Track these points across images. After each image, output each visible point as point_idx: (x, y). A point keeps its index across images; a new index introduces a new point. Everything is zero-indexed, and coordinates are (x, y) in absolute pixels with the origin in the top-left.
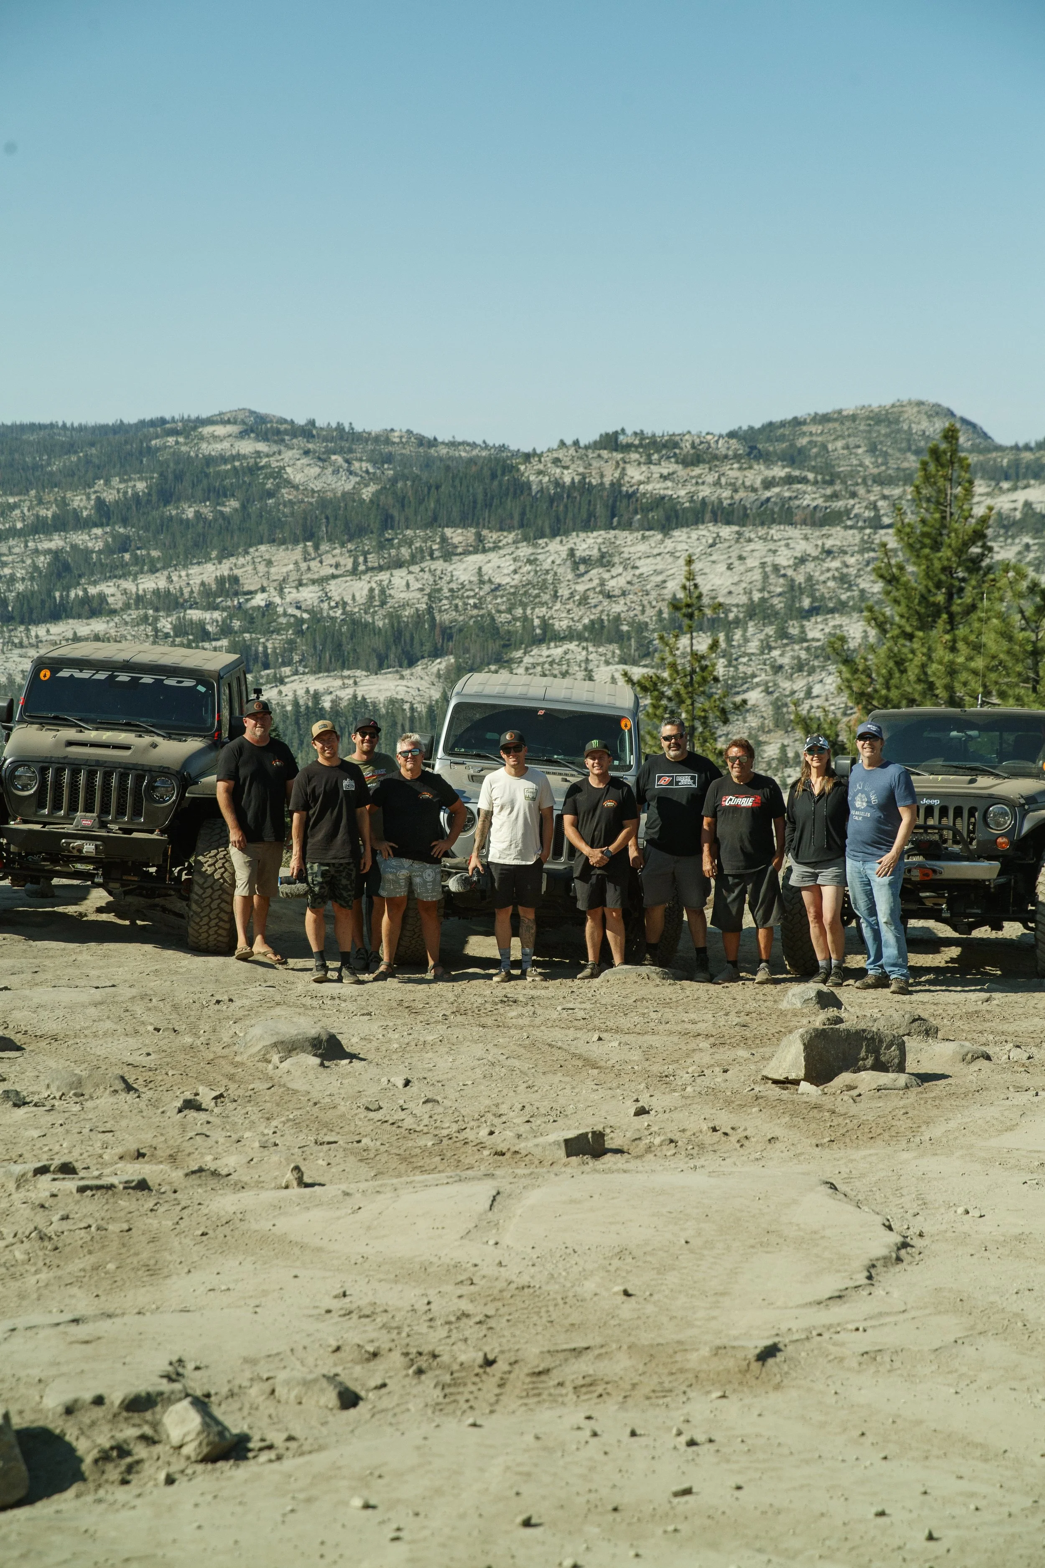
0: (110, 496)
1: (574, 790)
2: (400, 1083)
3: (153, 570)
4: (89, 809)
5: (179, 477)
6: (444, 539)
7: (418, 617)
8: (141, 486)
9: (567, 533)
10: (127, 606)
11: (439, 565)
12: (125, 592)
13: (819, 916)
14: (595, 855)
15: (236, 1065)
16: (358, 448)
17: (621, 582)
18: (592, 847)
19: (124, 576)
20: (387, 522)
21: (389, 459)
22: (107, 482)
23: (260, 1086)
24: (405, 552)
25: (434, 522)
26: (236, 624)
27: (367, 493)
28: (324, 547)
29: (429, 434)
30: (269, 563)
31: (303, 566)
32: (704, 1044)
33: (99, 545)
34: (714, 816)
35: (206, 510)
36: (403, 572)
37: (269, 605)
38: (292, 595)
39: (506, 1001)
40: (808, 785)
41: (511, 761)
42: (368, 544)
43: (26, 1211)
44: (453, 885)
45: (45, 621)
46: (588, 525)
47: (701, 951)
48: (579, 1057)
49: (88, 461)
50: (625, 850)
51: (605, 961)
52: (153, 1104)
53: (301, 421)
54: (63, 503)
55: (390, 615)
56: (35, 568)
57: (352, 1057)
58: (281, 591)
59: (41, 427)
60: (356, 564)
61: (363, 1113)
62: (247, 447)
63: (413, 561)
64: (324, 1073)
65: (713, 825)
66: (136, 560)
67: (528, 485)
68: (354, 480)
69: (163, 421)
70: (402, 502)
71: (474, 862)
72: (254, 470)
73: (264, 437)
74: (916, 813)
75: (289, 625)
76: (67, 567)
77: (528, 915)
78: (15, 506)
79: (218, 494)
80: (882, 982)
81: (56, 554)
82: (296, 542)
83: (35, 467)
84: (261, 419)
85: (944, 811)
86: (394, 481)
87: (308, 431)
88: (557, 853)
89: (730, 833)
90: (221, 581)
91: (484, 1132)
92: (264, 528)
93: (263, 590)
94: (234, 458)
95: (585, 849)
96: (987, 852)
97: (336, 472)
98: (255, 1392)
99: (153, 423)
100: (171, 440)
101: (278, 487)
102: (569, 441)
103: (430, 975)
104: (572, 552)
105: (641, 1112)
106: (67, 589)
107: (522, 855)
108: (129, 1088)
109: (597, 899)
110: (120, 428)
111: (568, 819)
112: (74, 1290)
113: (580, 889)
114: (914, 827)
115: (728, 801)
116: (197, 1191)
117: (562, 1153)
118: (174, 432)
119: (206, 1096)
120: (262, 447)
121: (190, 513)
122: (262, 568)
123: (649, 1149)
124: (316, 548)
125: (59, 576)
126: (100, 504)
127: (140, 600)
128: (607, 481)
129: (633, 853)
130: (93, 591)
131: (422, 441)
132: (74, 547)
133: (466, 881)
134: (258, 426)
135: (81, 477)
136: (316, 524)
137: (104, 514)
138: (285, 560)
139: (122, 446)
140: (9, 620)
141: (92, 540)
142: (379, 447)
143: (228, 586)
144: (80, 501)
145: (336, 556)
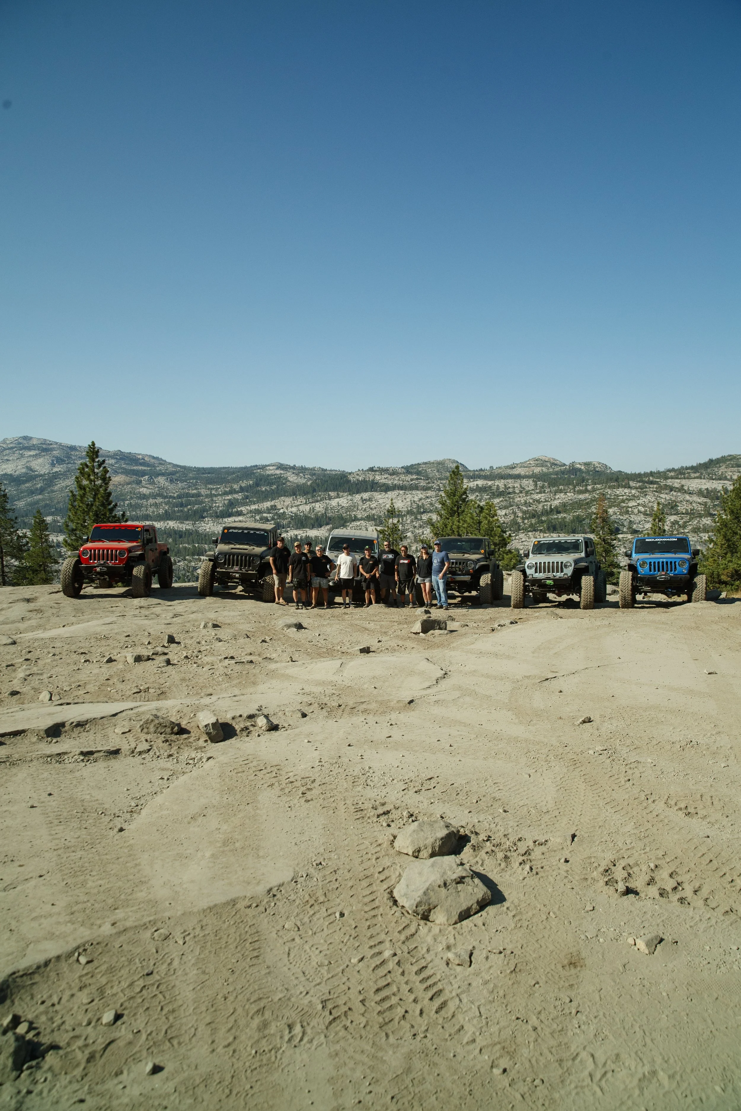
0: (243, 485)
1: (362, 559)
2: (317, 635)
3: (254, 504)
4: (237, 565)
5: (261, 480)
6: (329, 495)
7: (322, 514)
8: (251, 482)
9: (360, 493)
10: (248, 513)
11: (328, 501)
12: (247, 509)
13: (425, 590)
14: (367, 576)
15: (275, 631)
16: (307, 472)
17: (375, 505)
18: (367, 573)
19: (247, 505)
20: (314, 490)
21: (314, 474)
22: (243, 481)
23: (282, 636)
24: (319, 498)
25: (326, 490)
26: (276, 517)
27: (309, 483)
28: (298, 497)
29: (325, 468)
30: (284, 501)
31: (293, 502)
32: (396, 624)
33: (241, 498)
34: (398, 565)
35: (268, 488)
36: (318, 503)
37: (284, 512)
38: (290, 510)
39: (345, 614)
40: (422, 557)
41: (346, 551)
42: (309, 496)
43: (222, 668)
44: (331, 584)
45: (227, 517)
46: (366, 491)
47: (395, 600)
48: (364, 628)
50: (375, 574)
51: (370, 603)
52: (254, 641)
53: (292, 465)
54: (232, 487)
55: (315, 514)
56: (224, 503)
57: (305, 628)
58: (287, 508)
59: (226, 468)
60: (306, 502)
61: (308, 643)
62: (278, 472)
63: (321, 500)
64: (298, 633)
65: (398, 568)
67: (350, 481)
68: (306, 480)
69: (257, 466)
70: (318, 485)
71: (336, 578)
72: (280, 478)
73: (282, 469)
74: (449, 564)
75: (289, 517)
76: (232, 503)
77: (350, 591)
78: (219, 488)
79: (270, 484)
80: (441, 607)
81: (230, 500)
82: (291, 496)
83: (224, 478)
84: (282, 465)
85: (456, 563)
86: (316, 480)
87: (294, 468)
88: (358, 575)
89: (403, 570)
90: (272, 506)
91: (339, 647)
92: (283, 493)
93: (283, 508)
94: (275, 475)
95: (365, 574)
96: (468, 573)
97: (301, 478)
98: (280, 714)
99: (254, 466)
100: (259, 470)
101: (286, 482)
102: (361, 469)
103: (325, 607)
104: (362, 498)
105: (379, 641)
106: (233, 509)
107: (349, 576)
108: (248, 637)
109: (368, 587)
111: (360, 566)
112: (234, 688)
113: (364, 585)
114: (448, 568)
115: (402, 561)
116: (265, 663)
117: (359, 652)
118: (260, 468)
119: (268, 639)
120: (282, 472)
121: (264, 489)
122: (282, 503)
123: (381, 651)
124: (296, 497)
125: (230, 506)
126: (241, 487)
127: (251, 511)
128: (371, 479)
129: (377, 575)
130: (239, 509)
131: (323, 470)
132: (234, 498)
133: (334, 583)
134: (281, 467)
135: (236, 480)
136: (296, 491)
137: (242, 490)
138: (288, 501)
139: (246, 472)
140: (217, 517)
141: (239, 496)
142: (312, 471)
143: (274, 508)
144: (236, 487)
145: (301, 500)
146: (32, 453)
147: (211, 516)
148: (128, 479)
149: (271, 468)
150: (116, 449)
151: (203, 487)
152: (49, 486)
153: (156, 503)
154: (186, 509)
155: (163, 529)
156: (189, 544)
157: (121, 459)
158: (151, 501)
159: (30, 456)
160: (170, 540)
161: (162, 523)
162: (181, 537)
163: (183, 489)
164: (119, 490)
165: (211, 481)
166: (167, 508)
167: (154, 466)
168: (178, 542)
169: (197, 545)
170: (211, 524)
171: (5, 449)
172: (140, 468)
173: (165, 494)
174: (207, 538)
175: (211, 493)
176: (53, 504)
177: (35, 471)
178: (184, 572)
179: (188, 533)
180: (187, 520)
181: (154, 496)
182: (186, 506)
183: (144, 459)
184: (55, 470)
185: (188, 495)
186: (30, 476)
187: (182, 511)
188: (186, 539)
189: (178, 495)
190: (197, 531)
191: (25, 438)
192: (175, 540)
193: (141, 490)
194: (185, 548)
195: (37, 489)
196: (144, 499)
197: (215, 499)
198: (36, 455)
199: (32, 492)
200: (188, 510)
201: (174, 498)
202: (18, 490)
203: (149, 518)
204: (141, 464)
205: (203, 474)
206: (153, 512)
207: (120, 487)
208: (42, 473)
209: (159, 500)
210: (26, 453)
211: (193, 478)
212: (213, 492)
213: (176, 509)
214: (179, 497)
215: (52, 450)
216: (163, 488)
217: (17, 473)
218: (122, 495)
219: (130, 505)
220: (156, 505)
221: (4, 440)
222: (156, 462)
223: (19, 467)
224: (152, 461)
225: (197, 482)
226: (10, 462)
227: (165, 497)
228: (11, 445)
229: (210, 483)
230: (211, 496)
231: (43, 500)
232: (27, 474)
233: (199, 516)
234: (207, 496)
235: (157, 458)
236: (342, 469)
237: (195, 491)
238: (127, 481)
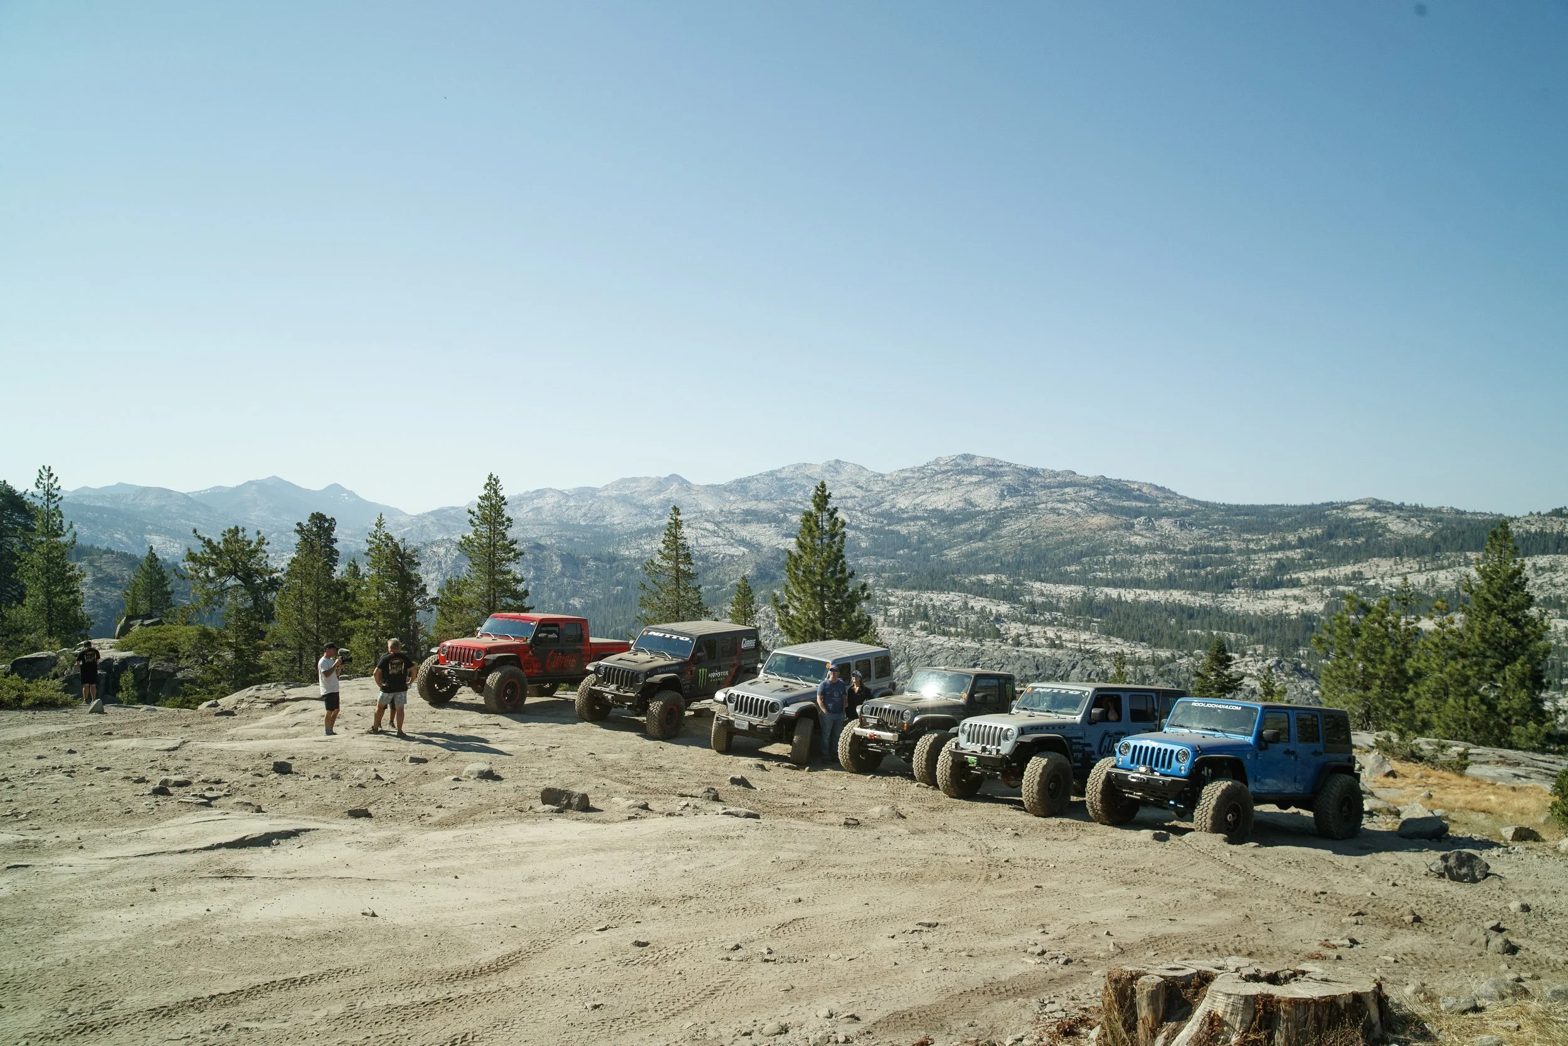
0: (1305, 536)
3: (1323, 568)
5: (1337, 527)
6: (1466, 557)
7: (1451, 592)
8: (1319, 531)
9: (1532, 555)
10: (1310, 583)
11: (1463, 569)
12: (1309, 577)
16: (1426, 515)
17: (1562, 579)
19: (1309, 570)
20: (1437, 548)
21: (1441, 520)
22: (1304, 530)
24: (1445, 562)
25: (1462, 549)
26: (1360, 593)
27: (1428, 535)
28: (1405, 559)
29: (1462, 509)
30: (1378, 566)
31: (1394, 567)
33: (1299, 556)
35: (1349, 542)
36: (1444, 571)
37: (1377, 585)
38: (1388, 580)
42: (1427, 558)
45: (1272, 589)
46: (1544, 552)
49: (1296, 520)
53: (1397, 503)
54: (1283, 538)
55: (1436, 591)
56: (1270, 566)
58: (1382, 578)
59: (1277, 506)
60: (1420, 568)
62: (1370, 514)
63: (1450, 566)
66: (1315, 563)
67: (1512, 532)
68: (1422, 529)
69: (1332, 503)
70: (1445, 539)
72: (1373, 524)
73: (1379, 510)
75: (1386, 594)
76: (1284, 566)
78: (1263, 539)
79: (1355, 535)
81: (1278, 560)
82: (1391, 557)
83: (1272, 523)
84: (1379, 502)
86: (1442, 529)
87: (1401, 508)
90: (1354, 573)
92: (1376, 551)
93: (1374, 578)
94: (1364, 519)
97: (1413, 525)
99: (1327, 504)
100: (1335, 512)
101: (1384, 532)
102: (1535, 512)
104: (1534, 565)
106: (1283, 575)
110: (1312, 507)
118: (1337, 508)
120: (1378, 514)
121: (1341, 543)
122: (1374, 568)
124: (1401, 560)
125: (1280, 569)
126: (1300, 539)
127: (1315, 581)
128: (1555, 531)
130: (1294, 576)
131: (1458, 512)
132: (1287, 557)
134: (1377, 506)
135: (1292, 528)
136: (1401, 549)
137: (1302, 543)
138: (1386, 565)
139: (1312, 514)
140: (1255, 587)
141: (1296, 554)
142: (1436, 515)
143: (1357, 576)
144: (1291, 538)
145: (1410, 564)
146: (974, 479)
147: (1245, 586)
148: (1112, 521)
149: (1358, 507)
150: (1098, 474)
151: (1235, 536)
152: (994, 529)
153: (1155, 561)
154: (1203, 573)
155: (1162, 602)
156: (1202, 629)
157: (1106, 489)
158: (1147, 557)
159: (971, 483)
160: (1173, 621)
161: (1162, 592)
162: (1191, 616)
163: (1201, 539)
164: (1097, 537)
165: (1248, 528)
166: (1171, 569)
167: (1156, 502)
168: (1184, 626)
169: (1215, 633)
170: (1243, 599)
171: (937, 473)
172: (1134, 504)
173: (1171, 547)
174: (1234, 621)
175: (1247, 547)
176: (998, 555)
177: (976, 506)
178: (1187, 675)
179: (1205, 611)
180: (1203, 590)
181: (1153, 549)
182: (1204, 567)
183: (1140, 490)
184: (1005, 504)
185: (1208, 550)
186: (968, 514)
187: (1196, 575)
188: (1198, 622)
189: (1191, 549)
190: (1218, 610)
191: (966, 457)
192: (1180, 622)
193: (1132, 539)
194: (1196, 636)
195: (976, 533)
196: (1136, 553)
197: (1253, 557)
198: (980, 481)
199: (969, 537)
200: (1207, 574)
201: (1185, 553)
202: (950, 532)
203: (1142, 585)
204: (1137, 498)
205: (1238, 515)
206: (1150, 574)
207: (1100, 533)
208: (986, 508)
209: (1160, 556)
210: (965, 479)
211: (1219, 522)
212: (1252, 546)
213: (1187, 571)
214: (1193, 552)
215: (1001, 474)
216: (1168, 537)
217: (951, 508)
218: (1102, 545)
219: (1114, 562)
220: (1154, 563)
221: (936, 460)
222: (1160, 494)
223: (954, 500)
224: (1155, 493)
225: (1224, 529)
226: (943, 493)
227: (1170, 552)
228: (946, 468)
229: (1249, 531)
230: (1248, 552)
231: (984, 549)
232: (965, 509)
233: (1225, 584)
234: (1240, 552)
235: (1162, 489)
236: (1496, 511)
237: (1221, 544)
238: (1112, 524)
